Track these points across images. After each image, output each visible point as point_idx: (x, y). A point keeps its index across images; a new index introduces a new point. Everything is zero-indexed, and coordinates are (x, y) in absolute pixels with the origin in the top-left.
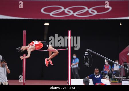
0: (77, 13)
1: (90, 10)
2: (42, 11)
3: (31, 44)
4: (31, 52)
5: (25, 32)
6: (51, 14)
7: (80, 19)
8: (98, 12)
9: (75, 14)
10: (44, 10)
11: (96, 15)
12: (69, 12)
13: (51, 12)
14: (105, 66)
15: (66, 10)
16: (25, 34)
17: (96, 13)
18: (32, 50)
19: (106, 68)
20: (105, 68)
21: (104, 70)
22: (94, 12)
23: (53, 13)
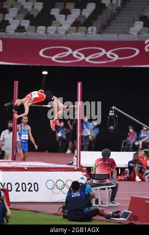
0: (90, 57)
1: (108, 54)
2: (41, 53)
3: (28, 97)
4: (30, 107)
5: (16, 83)
6: (53, 58)
7: (94, 66)
8: (119, 57)
9: (87, 59)
10: (44, 53)
11: (117, 60)
12: (79, 56)
13: (53, 55)
14: (129, 134)
15: (75, 54)
16: (17, 86)
17: (117, 57)
18: (30, 104)
19: (131, 136)
20: (129, 137)
21: (128, 139)
22: (114, 56)
23: (56, 56)
